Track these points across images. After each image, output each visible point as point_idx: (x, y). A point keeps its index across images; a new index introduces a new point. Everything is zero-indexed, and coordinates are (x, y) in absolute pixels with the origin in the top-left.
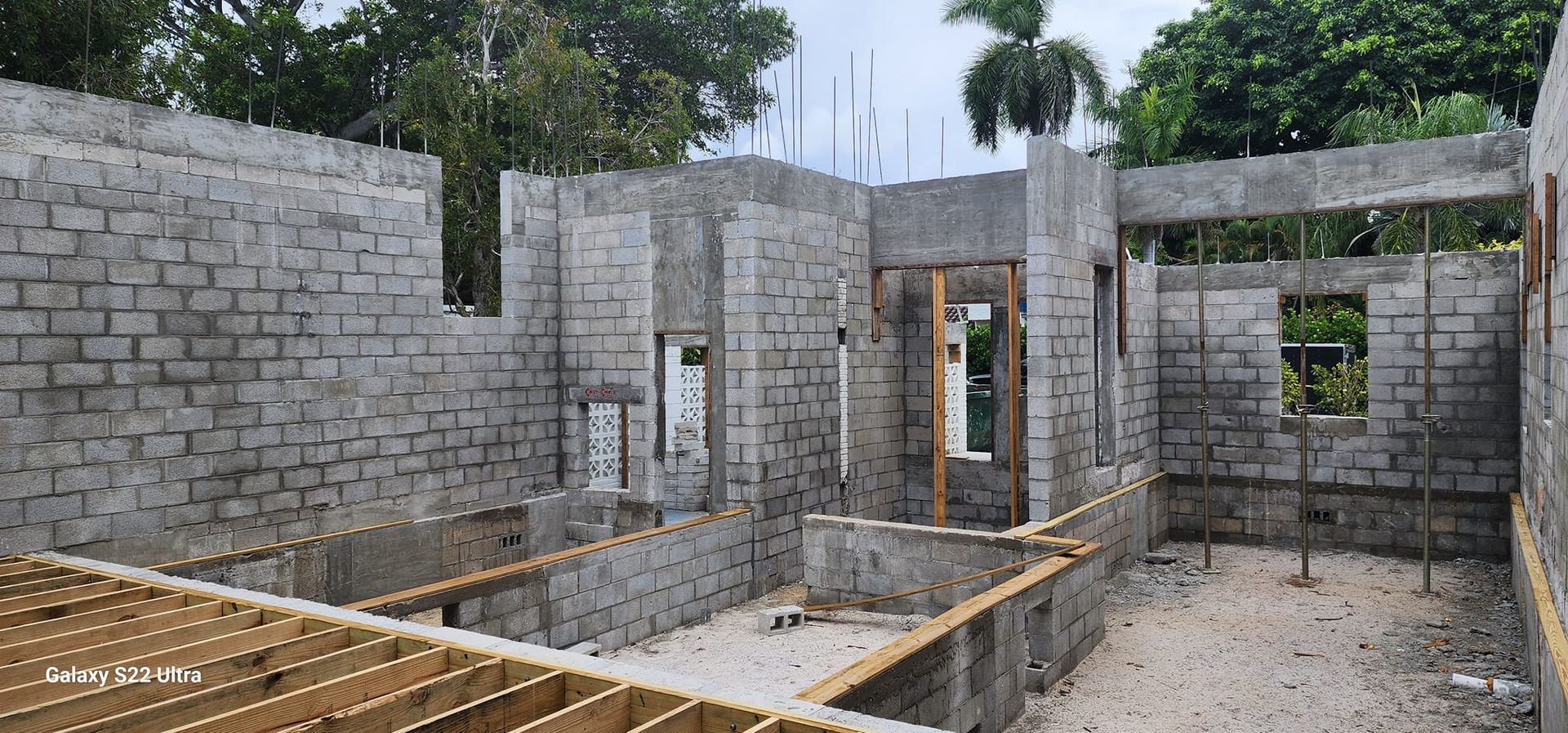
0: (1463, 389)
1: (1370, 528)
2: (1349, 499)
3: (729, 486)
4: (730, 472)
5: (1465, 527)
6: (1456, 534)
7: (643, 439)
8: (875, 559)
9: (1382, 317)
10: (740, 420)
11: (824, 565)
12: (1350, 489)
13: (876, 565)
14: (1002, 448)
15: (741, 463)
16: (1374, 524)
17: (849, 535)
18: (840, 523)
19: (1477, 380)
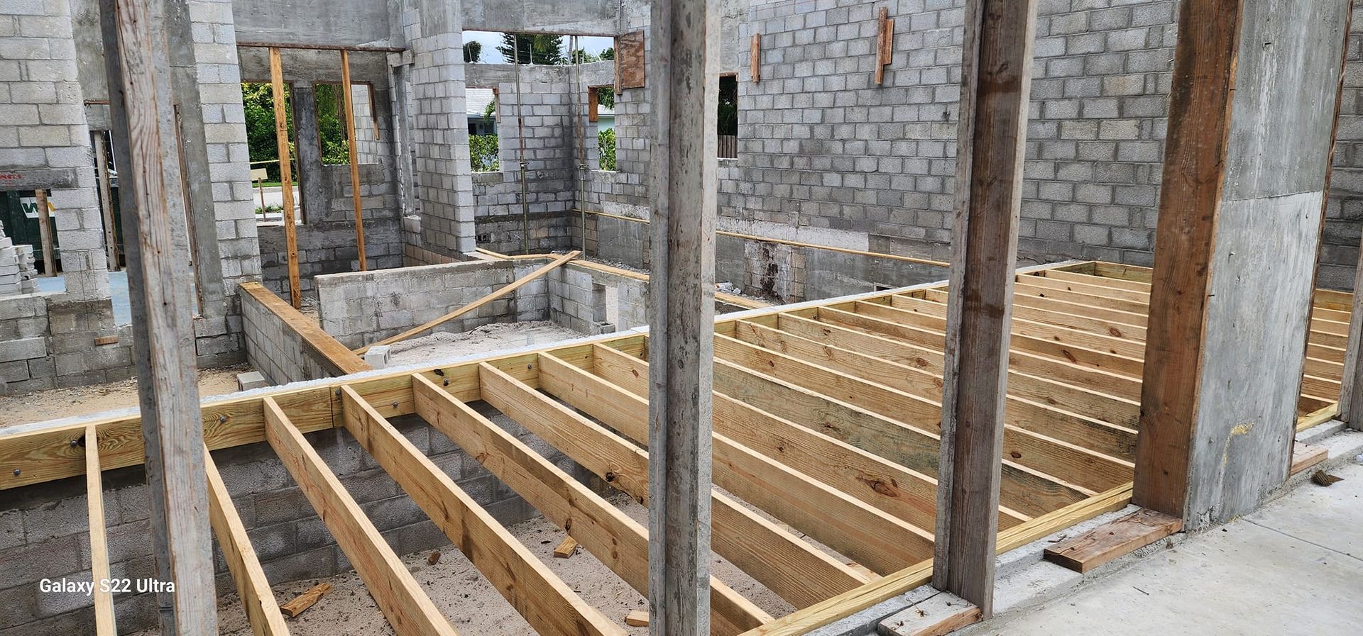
0: (548, 150)
1: (508, 241)
2: (496, 224)
3: (224, 263)
4: (223, 250)
5: (552, 233)
6: (548, 238)
7: (82, 228)
8: (395, 300)
9: (507, 105)
10: (232, 194)
11: (346, 315)
12: (497, 219)
13: (396, 304)
14: (313, 212)
15: (238, 238)
16: (510, 239)
17: (369, 285)
18: (359, 276)
19: (554, 145)
